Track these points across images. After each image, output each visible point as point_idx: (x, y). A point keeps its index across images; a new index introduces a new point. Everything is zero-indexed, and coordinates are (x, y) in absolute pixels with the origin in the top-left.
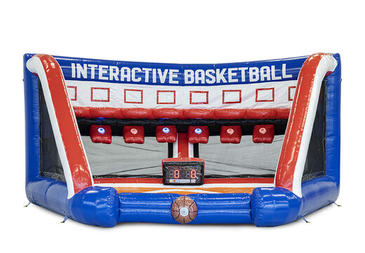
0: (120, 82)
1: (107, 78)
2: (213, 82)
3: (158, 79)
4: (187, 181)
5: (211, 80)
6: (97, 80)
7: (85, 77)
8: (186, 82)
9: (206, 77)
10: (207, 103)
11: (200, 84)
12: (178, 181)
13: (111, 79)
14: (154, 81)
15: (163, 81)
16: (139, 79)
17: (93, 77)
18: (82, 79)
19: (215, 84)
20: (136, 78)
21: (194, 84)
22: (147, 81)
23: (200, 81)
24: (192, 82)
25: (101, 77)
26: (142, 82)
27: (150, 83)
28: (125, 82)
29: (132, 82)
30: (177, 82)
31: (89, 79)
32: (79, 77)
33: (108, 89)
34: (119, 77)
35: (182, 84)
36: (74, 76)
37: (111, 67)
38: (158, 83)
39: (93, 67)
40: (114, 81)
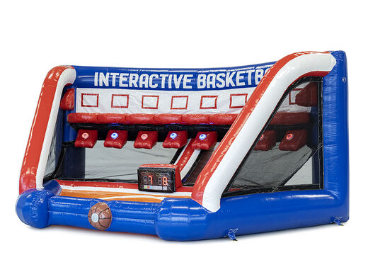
0: (138, 88)
1: (127, 85)
2: (222, 86)
3: (173, 85)
4: (159, 188)
5: (221, 84)
6: (117, 87)
7: (107, 85)
8: (199, 87)
9: (217, 81)
10: (215, 108)
11: (211, 89)
12: (151, 187)
13: (131, 86)
14: (170, 87)
15: (177, 87)
16: (156, 85)
17: (114, 85)
18: (104, 87)
19: (225, 88)
20: (153, 84)
21: (206, 89)
22: (163, 86)
23: (211, 85)
24: (203, 87)
25: (121, 85)
26: (159, 88)
27: (166, 89)
28: (144, 88)
29: (149, 88)
30: (191, 87)
31: (110, 86)
32: (101, 85)
33: (128, 96)
34: (138, 83)
35: (195, 88)
36: (96, 84)
37: (132, 75)
38: (174, 89)
39: (114, 75)
40: (133, 88)
